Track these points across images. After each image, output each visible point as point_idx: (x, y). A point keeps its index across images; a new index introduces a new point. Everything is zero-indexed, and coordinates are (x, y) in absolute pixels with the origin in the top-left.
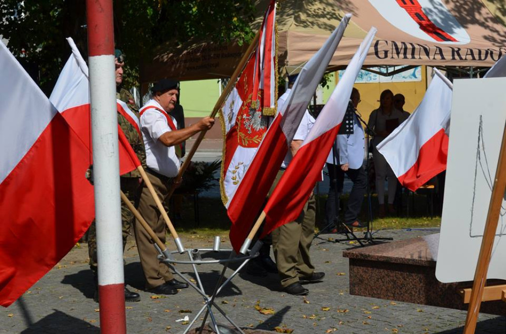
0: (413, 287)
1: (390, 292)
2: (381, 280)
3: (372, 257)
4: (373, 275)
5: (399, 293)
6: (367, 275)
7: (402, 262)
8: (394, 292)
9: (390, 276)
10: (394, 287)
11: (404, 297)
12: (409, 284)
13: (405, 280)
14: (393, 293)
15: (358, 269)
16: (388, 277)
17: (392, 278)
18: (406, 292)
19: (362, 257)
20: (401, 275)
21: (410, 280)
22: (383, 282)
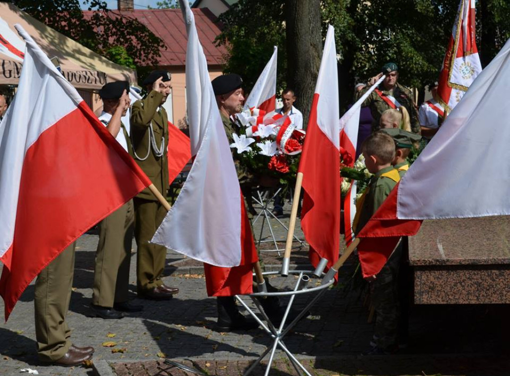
0: (504, 287)
1: (473, 294)
2: (461, 284)
3: (452, 262)
4: (449, 280)
5: (485, 295)
6: (441, 281)
7: (494, 263)
8: (478, 295)
9: (473, 279)
10: (478, 290)
11: (491, 298)
12: (499, 284)
13: (494, 280)
14: (476, 296)
15: (428, 276)
16: (471, 280)
17: (476, 281)
18: (494, 293)
19: (438, 263)
20: (489, 276)
21: (501, 280)
22: (463, 286)
